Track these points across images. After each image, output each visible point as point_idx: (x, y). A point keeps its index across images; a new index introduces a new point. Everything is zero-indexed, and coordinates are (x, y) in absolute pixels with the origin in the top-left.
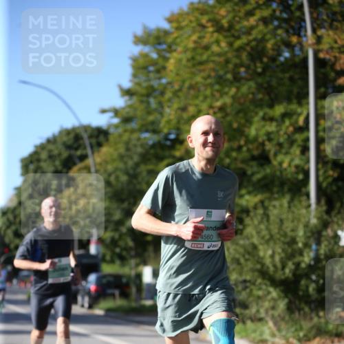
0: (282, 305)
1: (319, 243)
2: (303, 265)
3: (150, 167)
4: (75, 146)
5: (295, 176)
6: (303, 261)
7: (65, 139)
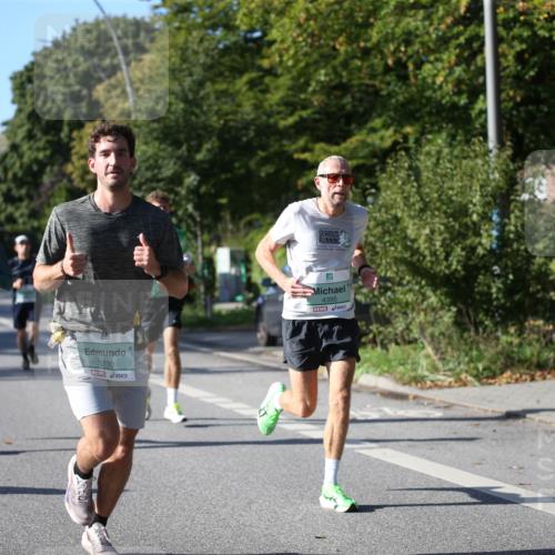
0: (447, 317)
1: (505, 214)
2: (480, 251)
3: (222, 86)
5: (456, 99)
6: (480, 244)
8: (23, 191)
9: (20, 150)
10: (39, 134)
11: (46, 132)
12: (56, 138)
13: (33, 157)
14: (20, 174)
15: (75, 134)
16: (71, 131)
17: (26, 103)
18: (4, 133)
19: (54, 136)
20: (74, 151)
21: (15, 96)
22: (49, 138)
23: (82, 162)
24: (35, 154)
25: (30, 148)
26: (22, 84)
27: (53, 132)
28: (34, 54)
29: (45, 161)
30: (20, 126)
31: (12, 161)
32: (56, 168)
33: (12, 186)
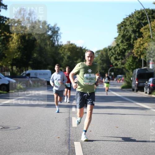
4: (142, 18)
7: (137, 15)
8: (120, 57)
9: (119, 46)
10: (125, 41)
11: (126, 41)
12: (129, 43)
13: (123, 48)
14: (119, 52)
15: (135, 41)
16: (134, 41)
17: (121, 32)
18: (115, 41)
19: (129, 42)
20: (134, 46)
21: (118, 30)
22: (128, 42)
23: (137, 49)
24: (124, 47)
25: (122, 45)
26: (120, 27)
27: (128, 41)
28: (124, 19)
29: (126, 49)
30: (119, 39)
31: (117, 49)
32: (129, 51)
33: (117, 55)
